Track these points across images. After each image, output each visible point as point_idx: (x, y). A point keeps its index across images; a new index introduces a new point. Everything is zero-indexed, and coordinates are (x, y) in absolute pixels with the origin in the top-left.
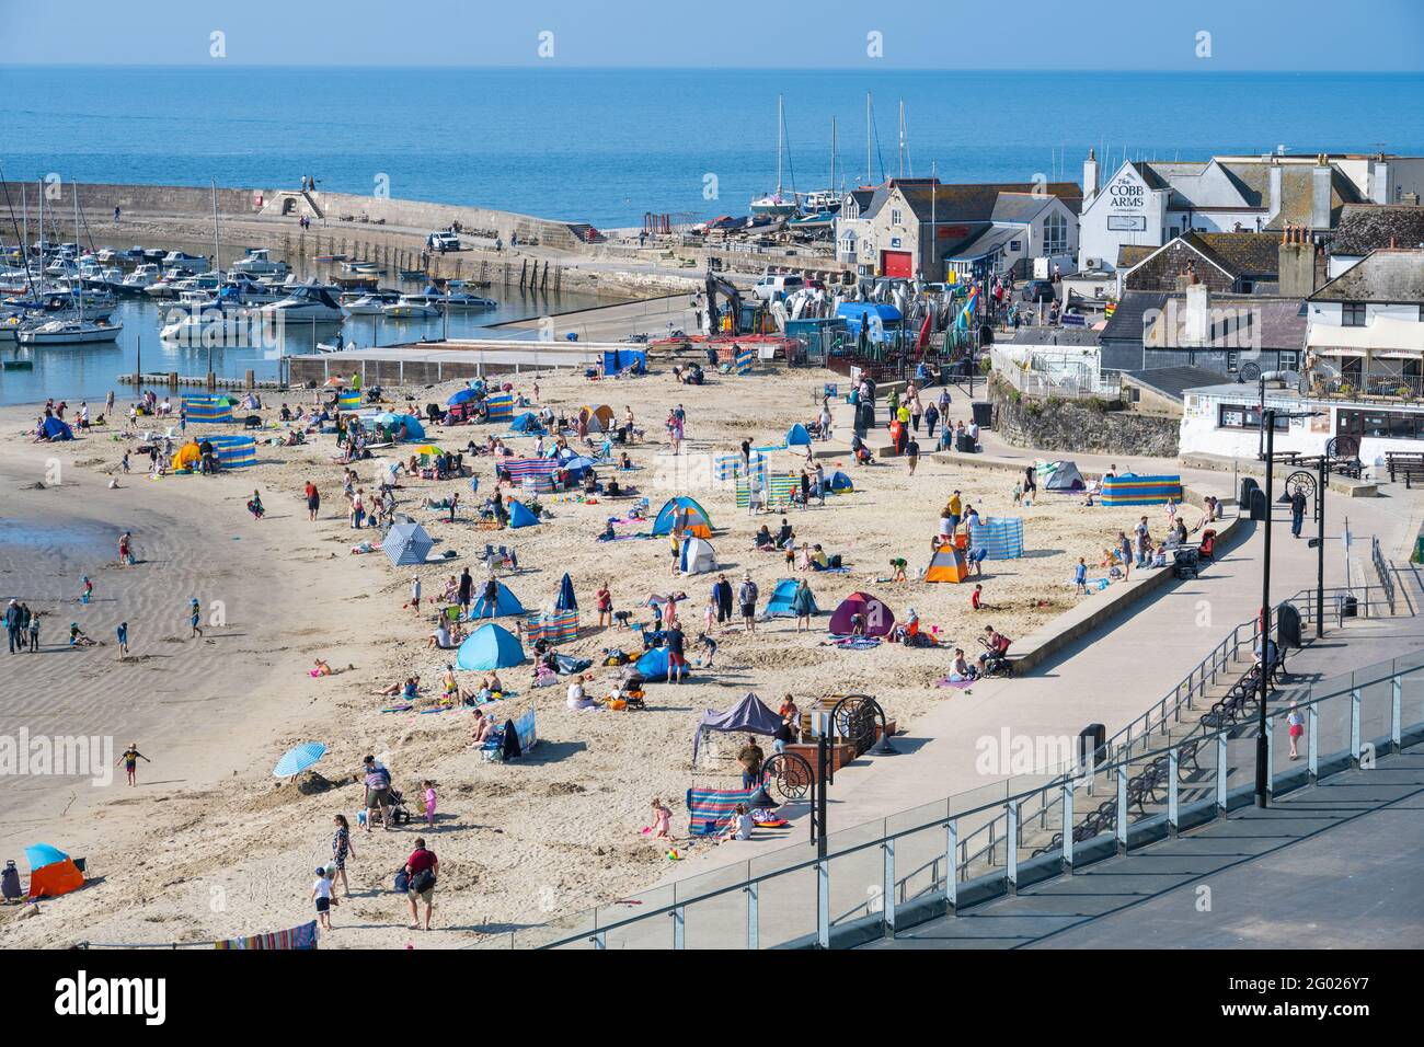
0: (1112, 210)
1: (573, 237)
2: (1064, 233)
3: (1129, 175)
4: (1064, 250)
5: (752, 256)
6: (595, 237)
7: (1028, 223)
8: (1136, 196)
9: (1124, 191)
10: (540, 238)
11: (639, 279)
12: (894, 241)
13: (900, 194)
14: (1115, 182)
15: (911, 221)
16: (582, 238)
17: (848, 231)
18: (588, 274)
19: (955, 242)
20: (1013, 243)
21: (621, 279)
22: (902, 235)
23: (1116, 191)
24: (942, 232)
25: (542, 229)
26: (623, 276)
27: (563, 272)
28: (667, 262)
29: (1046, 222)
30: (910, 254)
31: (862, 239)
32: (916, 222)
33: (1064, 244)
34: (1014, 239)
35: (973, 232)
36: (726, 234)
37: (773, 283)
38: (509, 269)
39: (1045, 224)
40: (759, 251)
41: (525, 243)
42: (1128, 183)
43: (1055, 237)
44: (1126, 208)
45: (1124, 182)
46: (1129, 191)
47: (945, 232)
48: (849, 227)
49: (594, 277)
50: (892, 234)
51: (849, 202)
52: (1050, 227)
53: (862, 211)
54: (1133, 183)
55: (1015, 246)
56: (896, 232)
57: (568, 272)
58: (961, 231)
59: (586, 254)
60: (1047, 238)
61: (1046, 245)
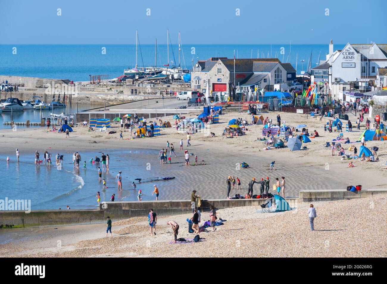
0: (344, 61)
2: (281, 76)
3: (349, 48)
4: (281, 82)
5: (151, 88)
7: (270, 72)
8: (352, 55)
9: (347, 54)
11: (109, 97)
12: (219, 79)
13: (221, 62)
14: (344, 51)
15: (226, 72)
17: (196, 77)
18: (85, 96)
19: (242, 79)
20: (265, 79)
21: (100, 98)
22: (222, 77)
23: (344, 54)
25: (49, 81)
26: (101, 96)
27: (73, 96)
28: (110, 92)
29: (275, 72)
30: (226, 84)
31: (203, 79)
32: (228, 72)
33: (281, 80)
34: (264, 78)
35: (247, 76)
36: (134, 81)
37: (187, 94)
38: (46, 96)
39: (275, 73)
40: (154, 86)
42: (349, 51)
43: (278, 77)
44: (348, 60)
45: (347, 51)
46: (349, 54)
47: (238, 76)
48: (197, 75)
49: (87, 97)
50: (218, 77)
51: (197, 66)
52: (277, 73)
53: (202, 69)
54: (351, 51)
55: (265, 80)
56: (219, 76)
57: (75, 96)
58: (243, 76)
60: (275, 78)
61: (275, 80)
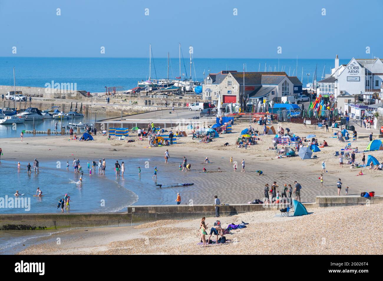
0: (349, 75)
1: (81, 95)
3: (354, 63)
5: (164, 99)
6: (89, 96)
7: (277, 85)
8: (356, 70)
9: (352, 68)
10: (66, 96)
11: (124, 108)
12: (229, 92)
13: (231, 75)
14: (350, 65)
15: (236, 85)
16: (85, 96)
17: (207, 89)
19: (251, 92)
20: (272, 92)
21: (116, 108)
22: (232, 90)
23: (350, 68)
24: (247, 88)
27: (89, 106)
28: (125, 103)
29: (283, 85)
30: (235, 96)
31: (214, 92)
32: (238, 85)
33: (288, 92)
34: (272, 91)
35: (256, 88)
36: (147, 93)
37: (198, 105)
38: (64, 106)
40: (167, 97)
41: (60, 98)
42: (354, 65)
44: (353, 74)
45: (352, 65)
46: (354, 68)
47: (248, 88)
48: (208, 87)
49: (104, 108)
50: (228, 89)
51: (208, 79)
53: (213, 82)
54: (356, 65)
55: (273, 93)
57: (92, 106)
58: (252, 88)
59: (87, 101)
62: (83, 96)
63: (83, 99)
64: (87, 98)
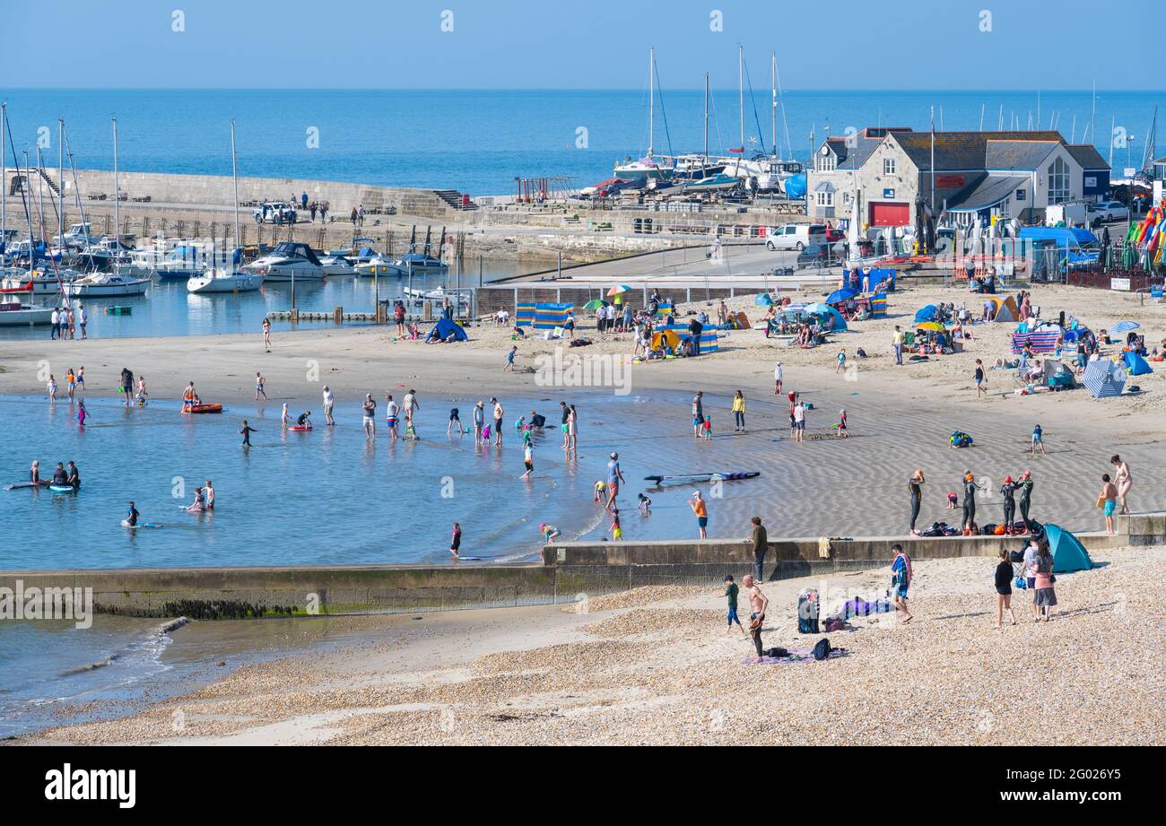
1: (443, 204)
2: (1067, 182)
4: (1067, 199)
5: (692, 215)
6: (468, 205)
7: (1034, 170)
10: (399, 206)
11: (571, 242)
12: (886, 191)
13: (893, 141)
15: (908, 170)
16: (455, 206)
17: (822, 183)
18: (502, 238)
19: (953, 191)
20: (1019, 192)
21: (546, 242)
22: (897, 185)
24: (941, 181)
25: (400, 195)
26: (547, 239)
27: (467, 237)
28: (575, 227)
29: (1051, 170)
30: (907, 205)
31: (842, 191)
32: (915, 171)
33: (1067, 193)
34: (1019, 188)
35: (968, 182)
36: (642, 195)
37: (794, 233)
38: (392, 237)
39: (1049, 172)
40: (700, 210)
41: (379, 212)
43: (1059, 184)
47: (944, 181)
48: (824, 179)
49: (510, 241)
50: (885, 184)
51: (825, 152)
52: (1054, 175)
53: (840, 162)
55: (1021, 195)
56: (889, 181)
57: (474, 237)
58: (958, 181)
59: (462, 221)
60: (1051, 187)
61: (1051, 193)
62: (449, 208)
63: (447, 214)
64: (460, 211)
